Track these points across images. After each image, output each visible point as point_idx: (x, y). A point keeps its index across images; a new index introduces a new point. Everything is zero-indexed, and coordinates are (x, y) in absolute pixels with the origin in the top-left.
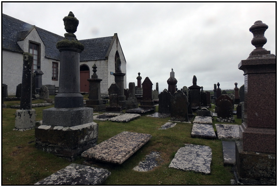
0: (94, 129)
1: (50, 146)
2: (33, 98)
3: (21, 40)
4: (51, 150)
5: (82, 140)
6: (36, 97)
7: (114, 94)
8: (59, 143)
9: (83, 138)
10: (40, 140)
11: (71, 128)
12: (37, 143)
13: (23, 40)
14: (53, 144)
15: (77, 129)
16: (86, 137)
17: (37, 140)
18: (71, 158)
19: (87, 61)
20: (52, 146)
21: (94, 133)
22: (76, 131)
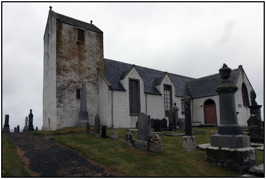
0: (253, 153)
1: (220, 162)
2: (174, 129)
3: (158, 85)
4: (221, 164)
5: (245, 160)
6: (177, 128)
7: (254, 126)
8: (227, 160)
9: (246, 158)
10: (211, 157)
11: (237, 149)
12: (208, 159)
13: (160, 84)
14: (222, 160)
15: (241, 151)
16: (248, 158)
17: (208, 157)
18: (239, 172)
19: (212, 96)
20: (222, 162)
21: (253, 155)
22: (241, 152)
